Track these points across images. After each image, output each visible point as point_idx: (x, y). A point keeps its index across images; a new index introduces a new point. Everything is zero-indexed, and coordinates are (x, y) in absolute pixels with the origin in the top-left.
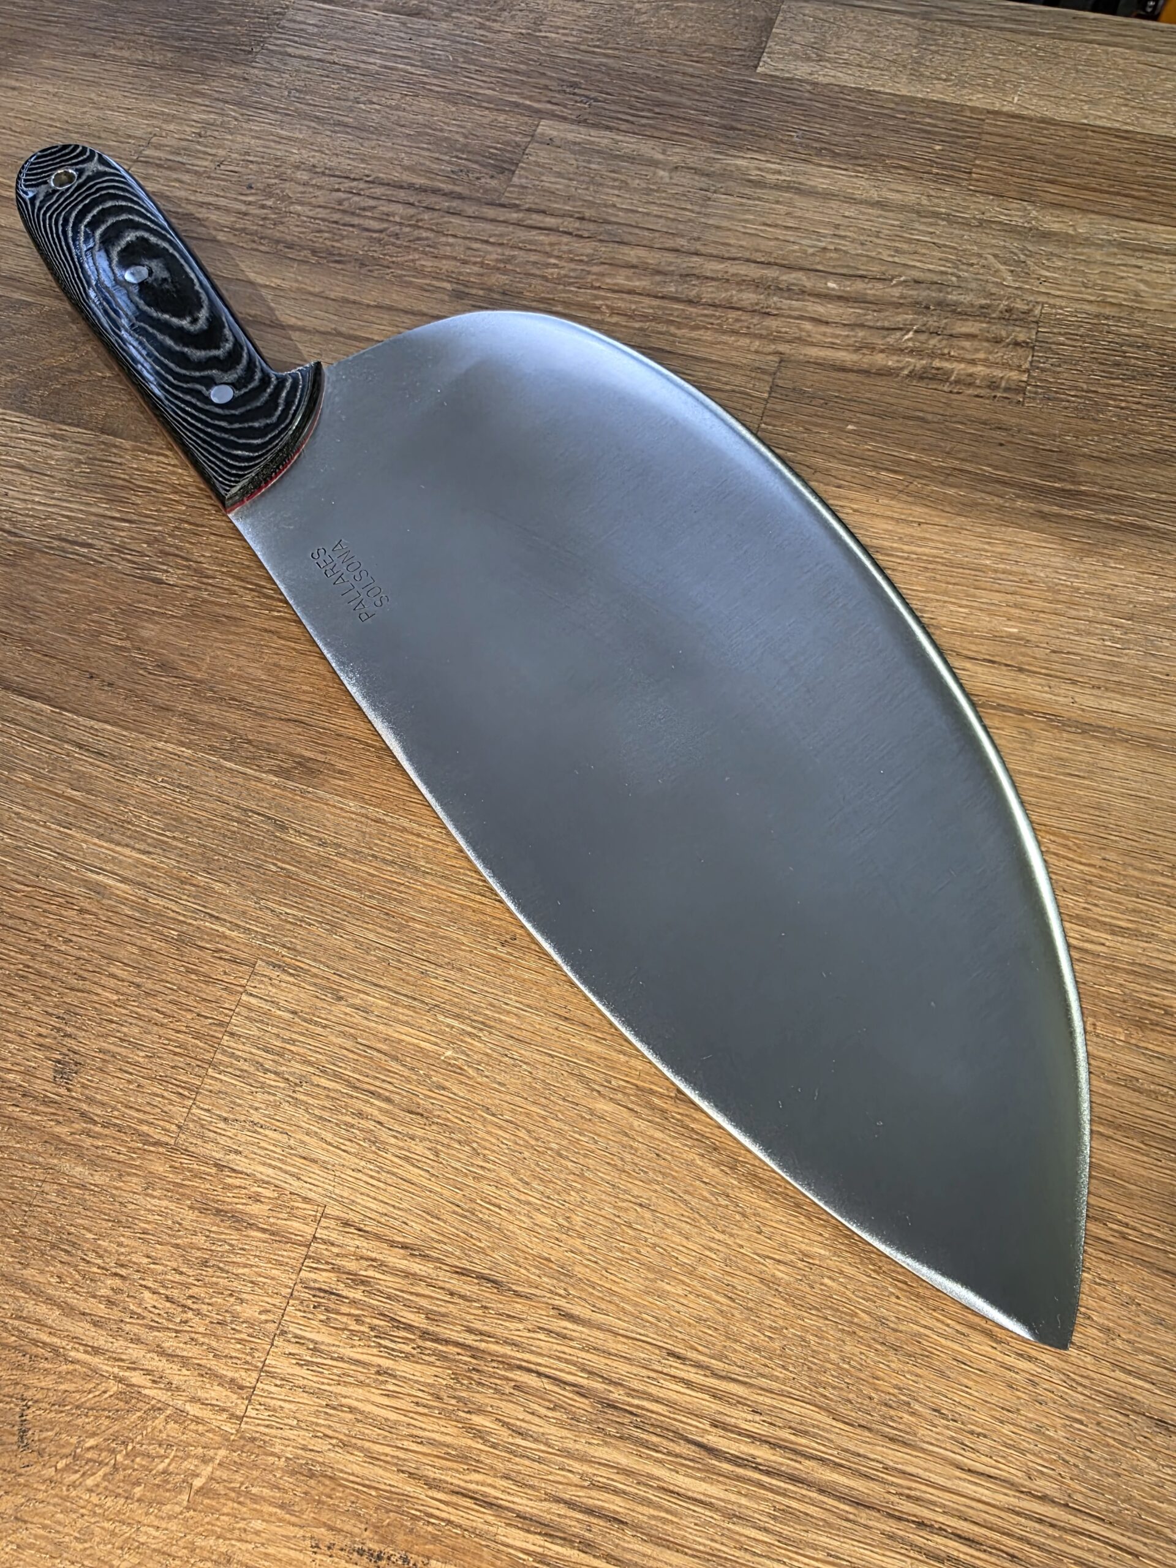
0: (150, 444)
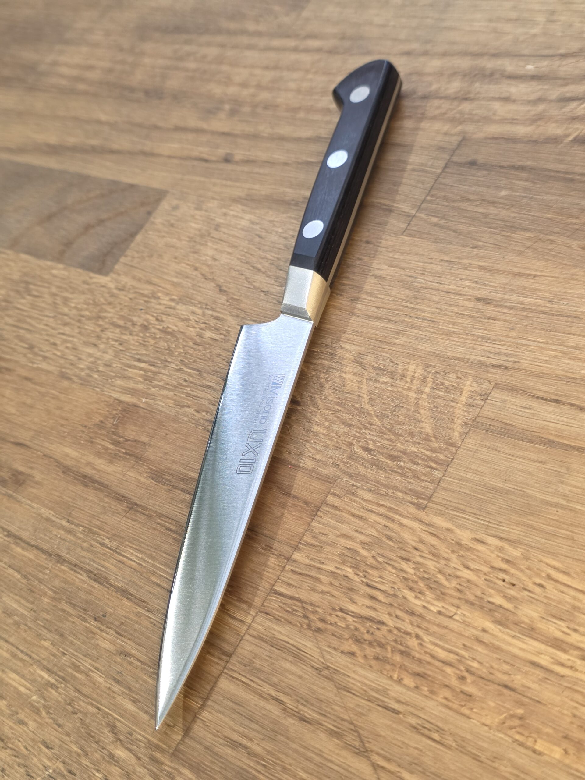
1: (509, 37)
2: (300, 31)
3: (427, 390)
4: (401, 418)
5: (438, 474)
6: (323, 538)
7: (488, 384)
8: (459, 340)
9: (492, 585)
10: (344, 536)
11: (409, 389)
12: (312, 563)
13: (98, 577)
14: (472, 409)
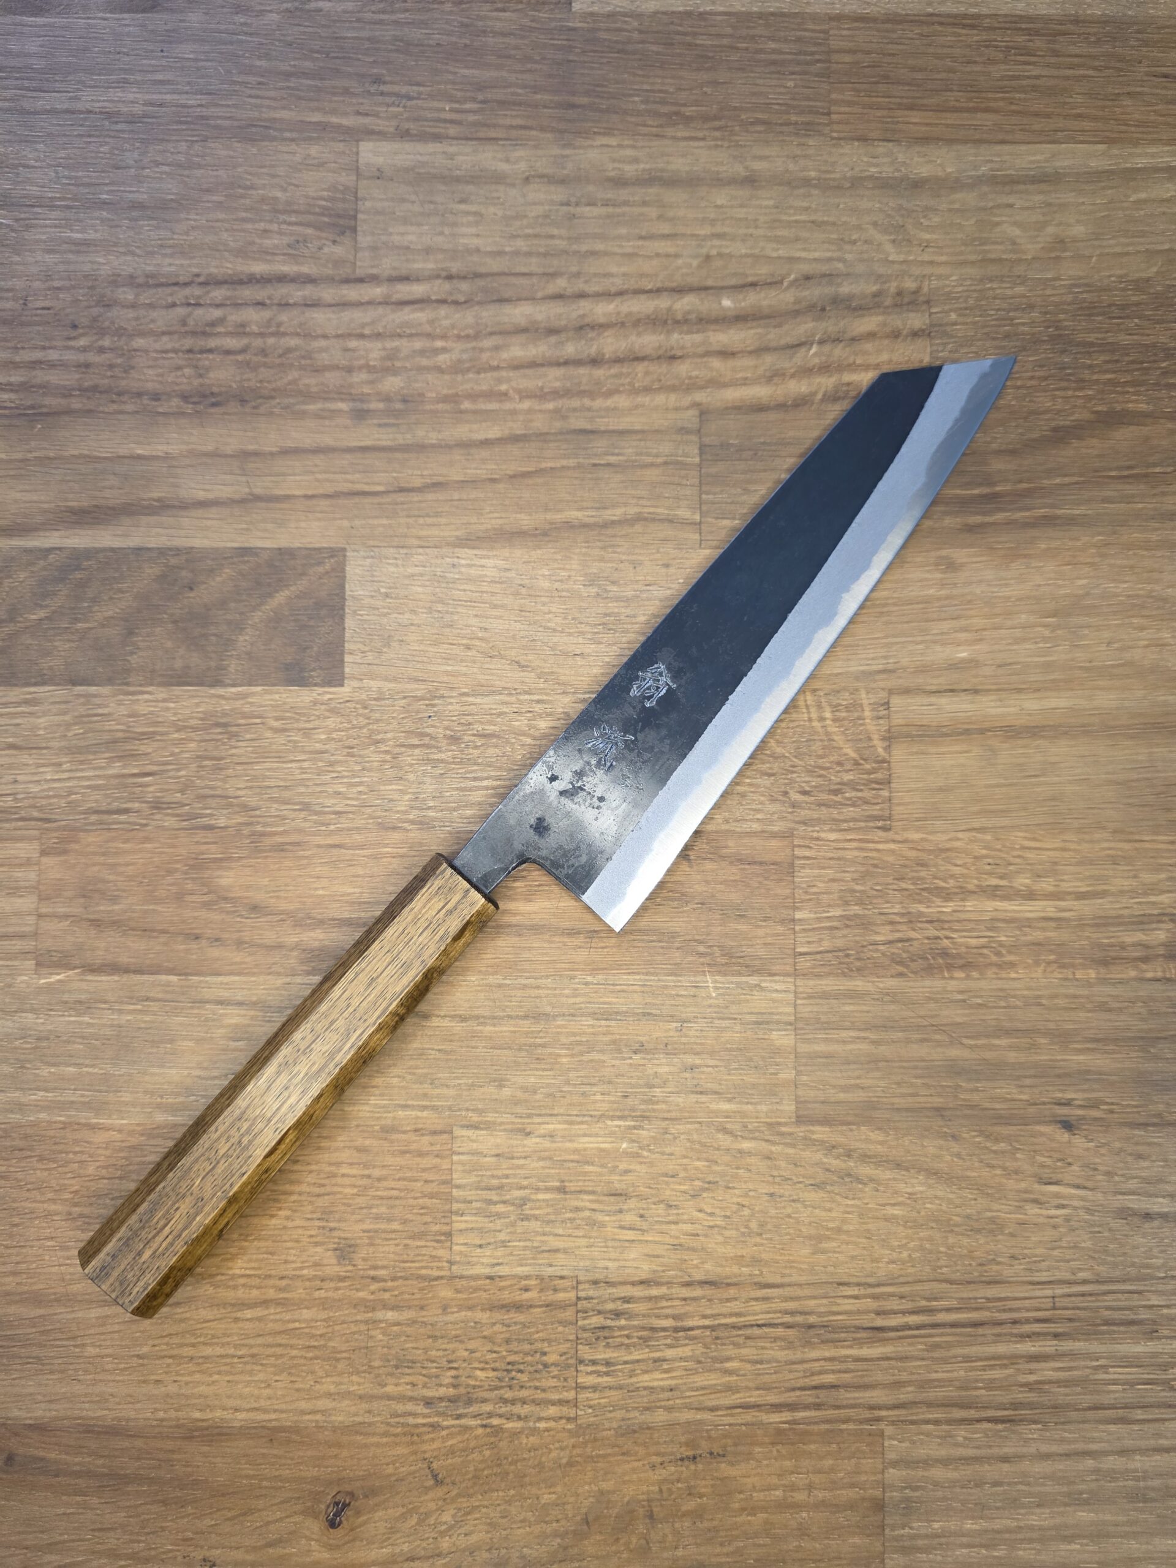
0: (127, 684)
1: (680, 262)
2: (374, 271)
3: (828, 715)
4: (820, 752)
5: (885, 793)
6: (814, 890)
7: (882, 692)
9: (982, 872)
10: (833, 880)
11: (810, 719)
12: (818, 915)
13: (608, 1015)
14: (881, 722)
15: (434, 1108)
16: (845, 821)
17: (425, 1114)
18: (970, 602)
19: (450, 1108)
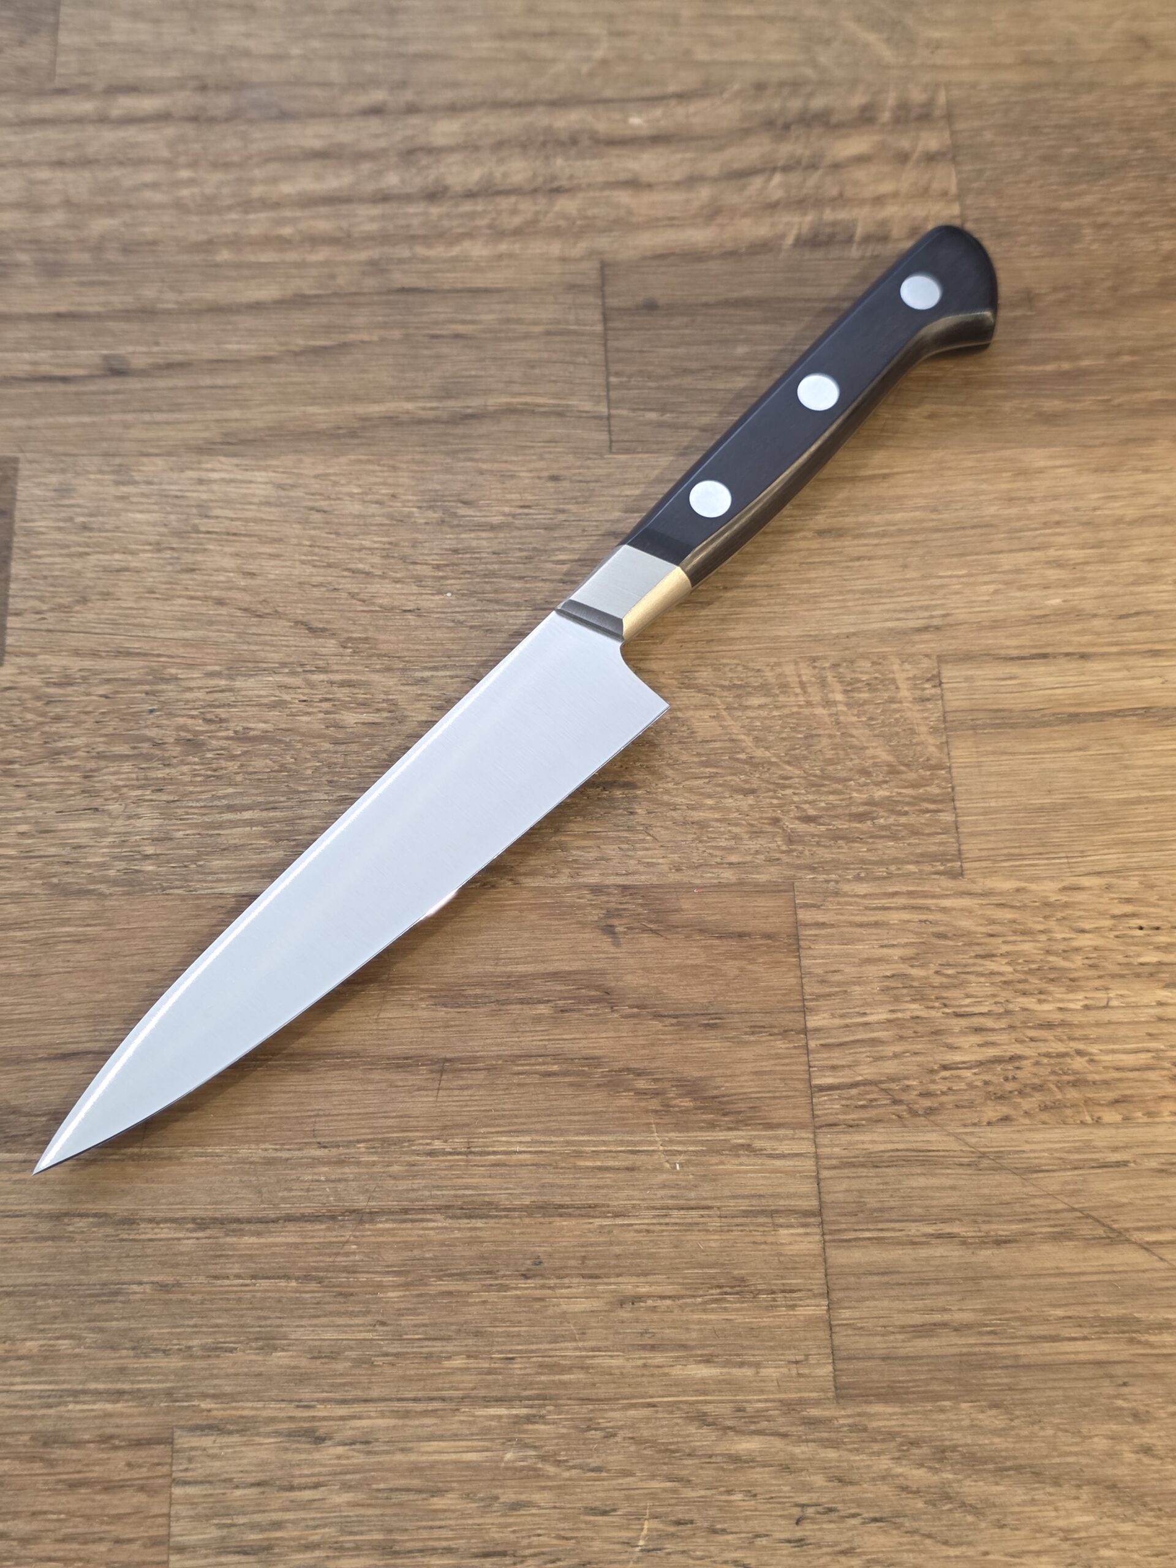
1: (560, 67)
2: (84, 80)
3: (839, 697)
4: (829, 754)
5: (947, 817)
6: (838, 977)
7: (926, 660)
8: (836, 605)
9: (1130, 940)
10: (869, 961)
11: (809, 704)
12: (848, 1021)
13: (472, 1210)
14: (929, 705)
15: (137, 1395)
16: (881, 863)
17: (119, 1407)
18: (1058, 523)
19: (169, 1394)
